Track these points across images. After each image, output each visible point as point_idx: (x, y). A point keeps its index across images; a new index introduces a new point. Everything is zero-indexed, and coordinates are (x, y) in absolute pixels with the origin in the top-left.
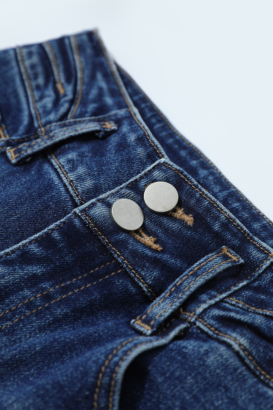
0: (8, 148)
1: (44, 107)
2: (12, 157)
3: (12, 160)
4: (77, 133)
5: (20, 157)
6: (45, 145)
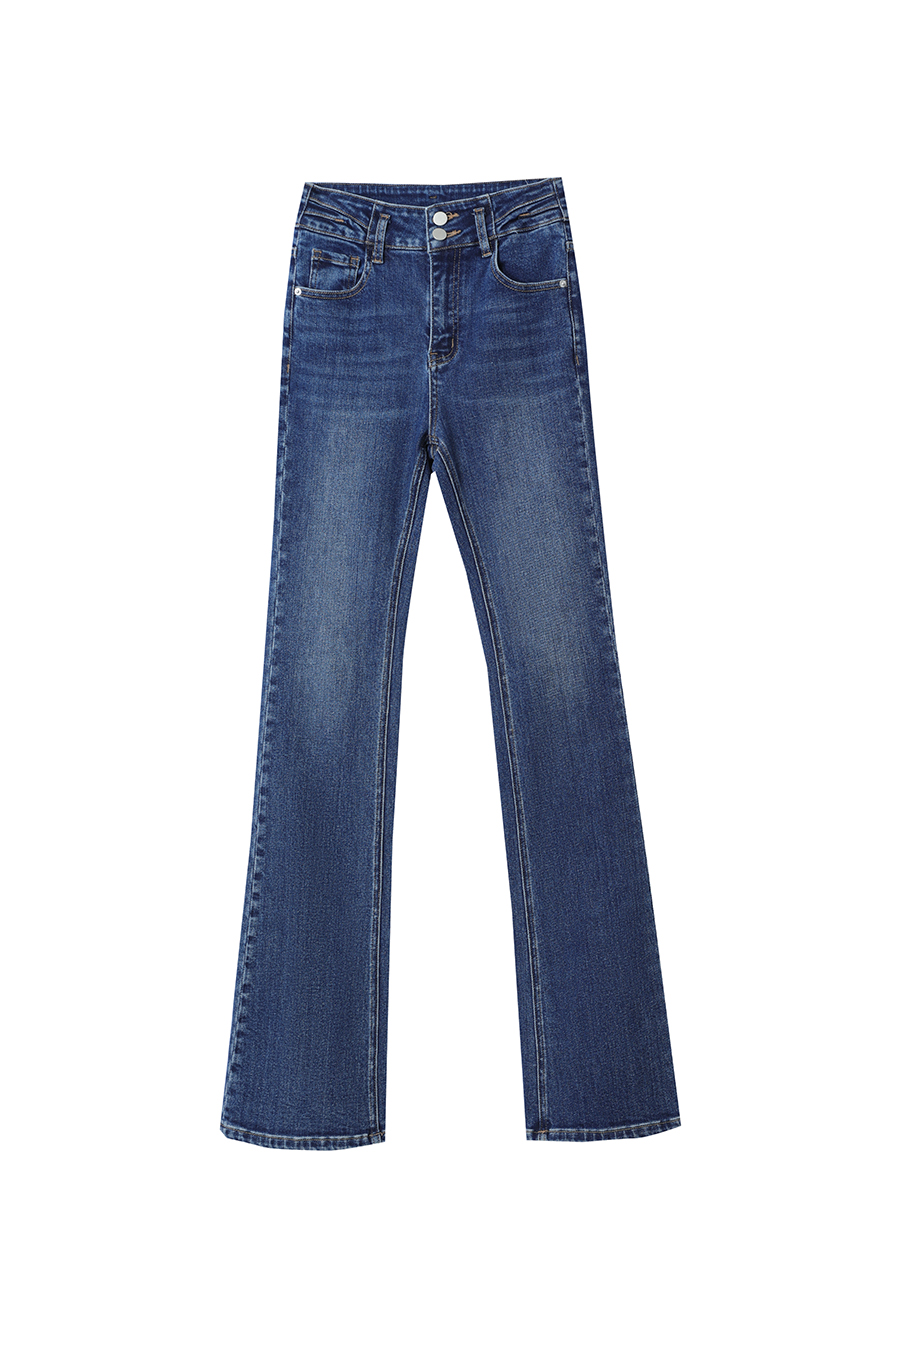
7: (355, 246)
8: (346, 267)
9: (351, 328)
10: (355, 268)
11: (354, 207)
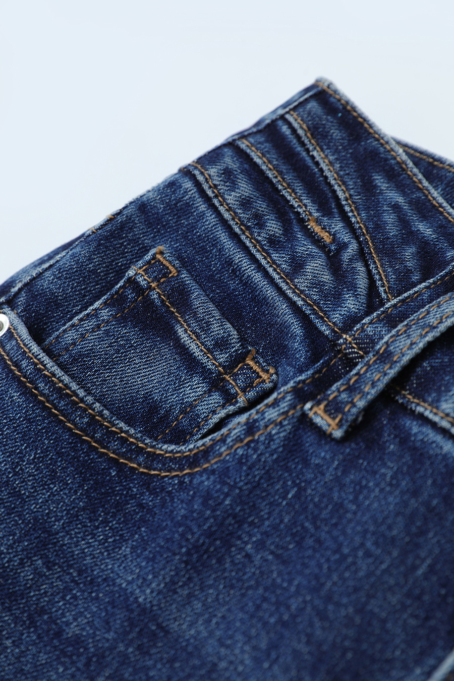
0: (308, 406)
1: (317, 284)
2: (329, 425)
3: (333, 432)
4: (436, 333)
5: (347, 421)
6: (386, 380)
7: (297, 329)
8: (205, 373)
9: (27, 574)
10: (229, 398)
11: (404, 222)
